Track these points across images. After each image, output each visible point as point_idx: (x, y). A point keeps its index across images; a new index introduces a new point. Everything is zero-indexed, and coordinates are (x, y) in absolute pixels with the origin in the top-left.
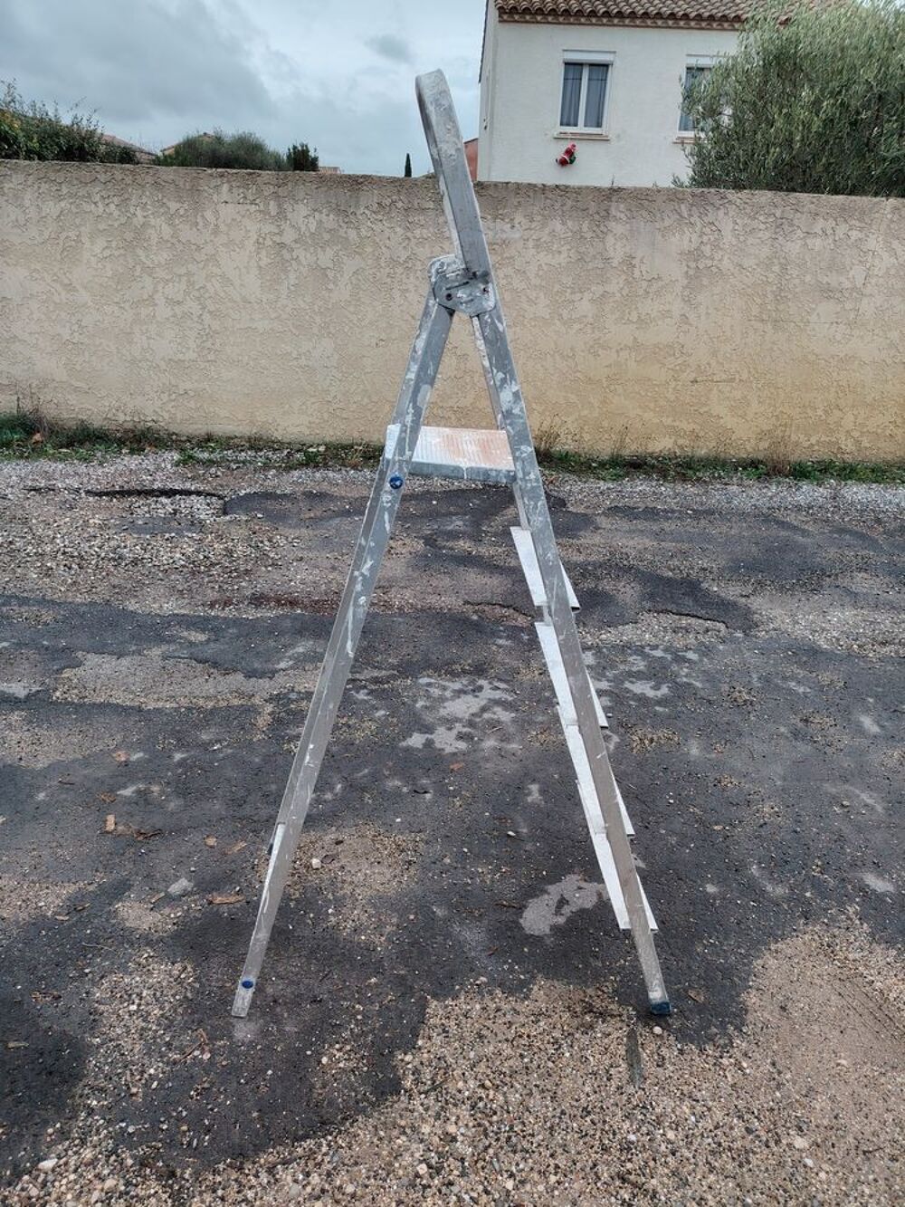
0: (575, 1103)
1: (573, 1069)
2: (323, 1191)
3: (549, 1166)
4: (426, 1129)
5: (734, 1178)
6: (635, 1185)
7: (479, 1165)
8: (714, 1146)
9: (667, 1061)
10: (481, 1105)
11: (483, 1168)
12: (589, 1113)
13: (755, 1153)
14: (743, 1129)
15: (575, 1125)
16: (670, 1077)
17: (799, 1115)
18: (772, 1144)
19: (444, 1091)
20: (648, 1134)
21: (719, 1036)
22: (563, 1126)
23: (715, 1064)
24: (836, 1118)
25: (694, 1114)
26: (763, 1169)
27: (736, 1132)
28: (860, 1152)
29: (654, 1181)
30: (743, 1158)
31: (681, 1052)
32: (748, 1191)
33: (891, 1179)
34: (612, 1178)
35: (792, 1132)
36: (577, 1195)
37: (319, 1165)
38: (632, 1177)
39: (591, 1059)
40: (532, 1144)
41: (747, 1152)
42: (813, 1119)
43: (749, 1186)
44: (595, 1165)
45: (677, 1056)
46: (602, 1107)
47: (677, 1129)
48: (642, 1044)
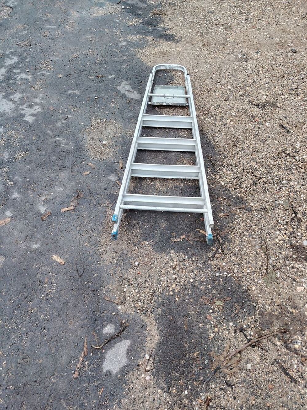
21: (171, 75)
31: (176, 80)
44: (206, 95)
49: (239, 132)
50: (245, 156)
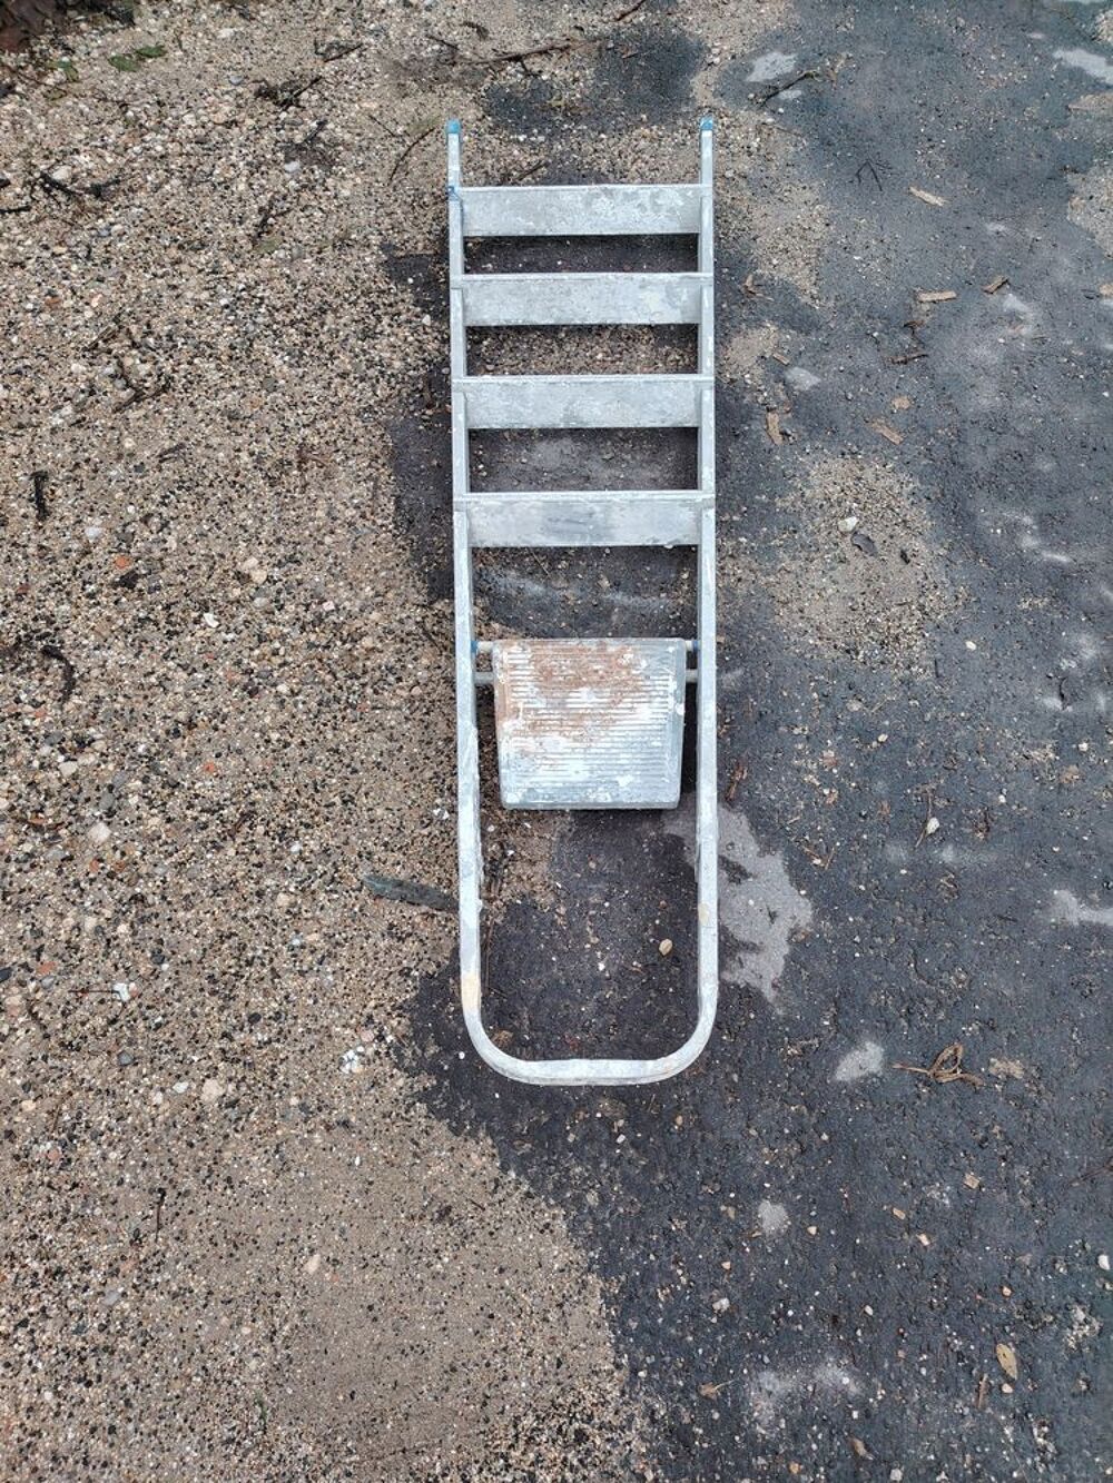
0: (363, 789)
1: (414, 802)
2: (335, 519)
3: (292, 736)
4: (375, 616)
5: (200, 962)
6: (237, 828)
7: (315, 662)
8: (250, 955)
9: (394, 942)
10: (391, 679)
11: (312, 666)
12: (345, 802)
13: (222, 1009)
14: (259, 1010)
15: (334, 781)
16: (368, 937)
17: (253, 1117)
18: (225, 1043)
19: (420, 643)
20: (294, 870)
21: (419, 1051)
22: (336, 766)
23: (370, 1018)
24: (229, 1180)
25: (303, 947)
26: (198, 1010)
27: (257, 999)
28: (165, 1185)
29: (231, 852)
30: (222, 988)
31: (405, 973)
32: (177, 973)
33: (111, 1210)
34: (253, 804)
35: (231, 1087)
36: (247, 757)
37: (363, 516)
38: (245, 829)
39: (425, 832)
40: (325, 725)
41: (228, 998)
42: (238, 1136)
43: (183, 976)
44: (275, 788)
45: (400, 963)
46: (348, 822)
47: (288, 912)
48: (433, 916)
49: (244, 515)
50: (293, 406)
